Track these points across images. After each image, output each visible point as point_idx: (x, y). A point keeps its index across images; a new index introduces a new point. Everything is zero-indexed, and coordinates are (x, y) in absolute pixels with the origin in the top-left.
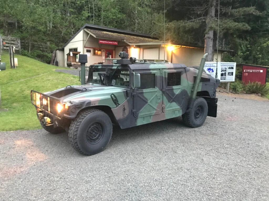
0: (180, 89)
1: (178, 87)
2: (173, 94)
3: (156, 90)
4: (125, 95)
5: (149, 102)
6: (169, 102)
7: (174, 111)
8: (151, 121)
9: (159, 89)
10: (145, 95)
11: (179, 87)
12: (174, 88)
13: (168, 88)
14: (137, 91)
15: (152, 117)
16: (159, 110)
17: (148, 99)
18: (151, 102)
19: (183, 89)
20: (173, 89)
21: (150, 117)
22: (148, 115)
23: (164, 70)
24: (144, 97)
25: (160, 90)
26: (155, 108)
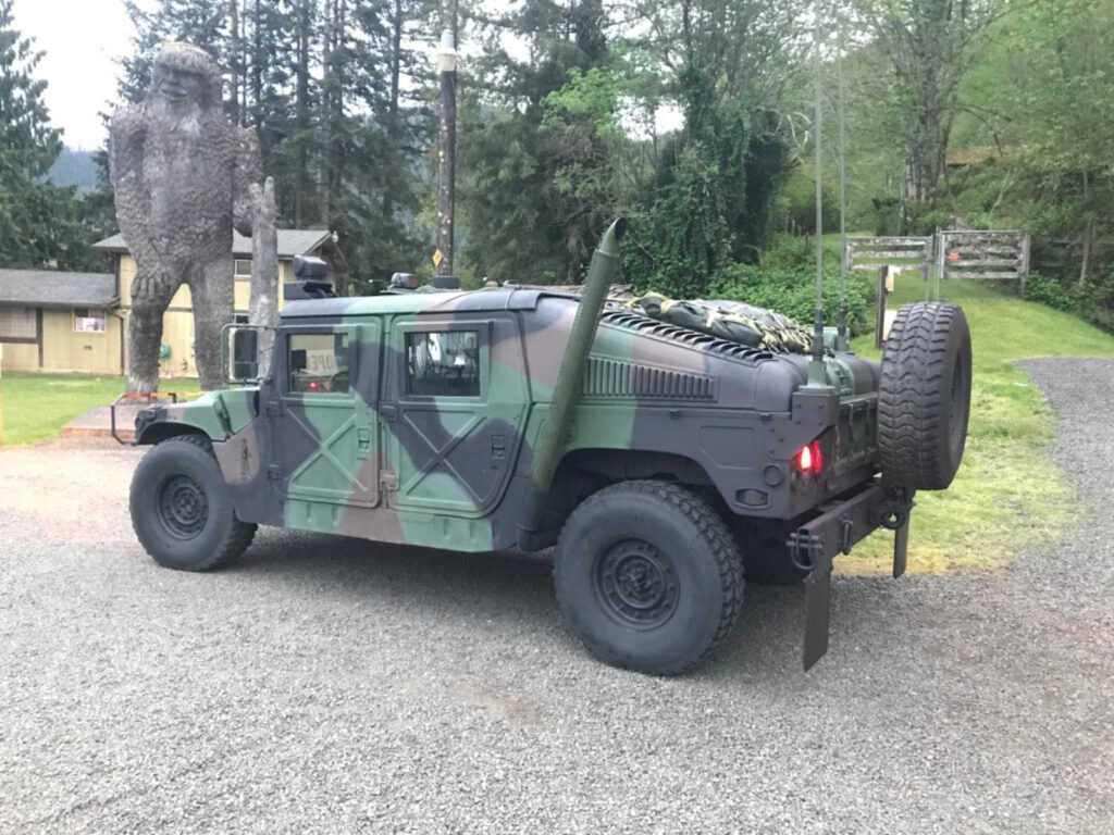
0: (472, 413)
1: (466, 401)
2: (438, 433)
3: (351, 402)
4: (249, 404)
5: (324, 445)
6: (418, 463)
7: (445, 517)
8: (338, 526)
9: (366, 401)
10: (311, 415)
11: (468, 404)
12: (437, 404)
13: (407, 400)
14: (284, 395)
15: (340, 512)
16: (365, 489)
17: (323, 435)
18: (331, 446)
19: (491, 417)
20: (433, 411)
21: (334, 510)
22: (326, 501)
23: (402, 321)
24: (306, 420)
25: (370, 405)
26: (350, 475)
